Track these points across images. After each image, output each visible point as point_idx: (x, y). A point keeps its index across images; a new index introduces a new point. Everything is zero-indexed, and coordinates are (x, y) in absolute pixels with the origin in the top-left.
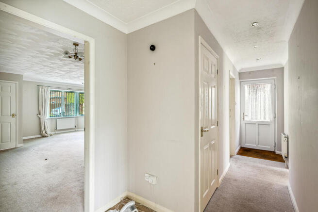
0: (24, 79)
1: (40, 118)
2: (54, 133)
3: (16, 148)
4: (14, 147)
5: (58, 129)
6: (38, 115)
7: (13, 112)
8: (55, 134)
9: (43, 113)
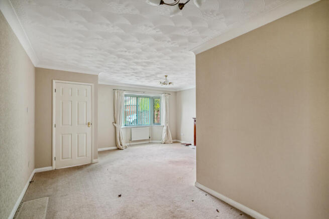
0: (99, 83)
1: (115, 127)
2: (128, 144)
3: (91, 164)
4: (90, 162)
5: (133, 140)
6: (114, 124)
7: (89, 121)
8: (130, 145)
9: (118, 121)
